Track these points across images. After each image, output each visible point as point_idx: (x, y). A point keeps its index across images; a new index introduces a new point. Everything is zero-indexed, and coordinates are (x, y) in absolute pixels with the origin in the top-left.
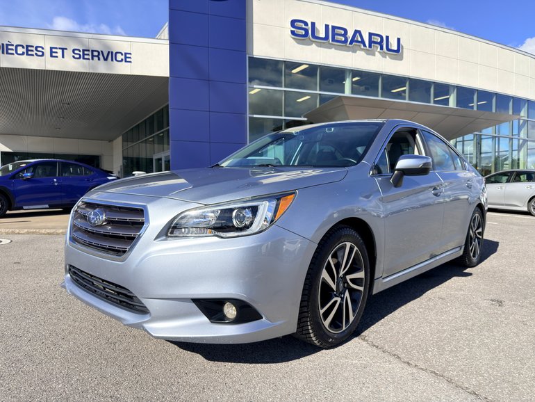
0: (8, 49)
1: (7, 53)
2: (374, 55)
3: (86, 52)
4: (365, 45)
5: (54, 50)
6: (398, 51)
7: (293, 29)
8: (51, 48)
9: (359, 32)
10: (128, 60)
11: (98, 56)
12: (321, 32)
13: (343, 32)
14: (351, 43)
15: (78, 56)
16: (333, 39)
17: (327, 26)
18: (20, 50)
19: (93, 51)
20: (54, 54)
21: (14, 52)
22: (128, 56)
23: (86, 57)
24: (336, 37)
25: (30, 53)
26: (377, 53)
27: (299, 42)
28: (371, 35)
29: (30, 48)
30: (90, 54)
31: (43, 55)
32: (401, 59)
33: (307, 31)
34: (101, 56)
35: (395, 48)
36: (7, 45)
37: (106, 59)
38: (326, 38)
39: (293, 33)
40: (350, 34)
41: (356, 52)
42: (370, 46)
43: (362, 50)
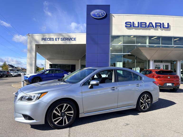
0: (45, 39)
1: (45, 40)
2: (158, 30)
3: (64, 39)
4: (154, 27)
5: (56, 39)
6: (168, 27)
7: (126, 25)
8: (56, 38)
10: (75, 40)
11: (67, 39)
14: (148, 27)
15: (62, 40)
16: (141, 27)
17: (138, 23)
18: (48, 39)
19: (66, 38)
20: (56, 40)
21: (47, 40)
22: (75, 39)
23: (64, 40)
24: (142, 25)
25: (51, 40)
26: (159, 29)
27: (128, 29)
28: (156, 23)
29: (51, 39)
30: (65, 39)
31: (53, 40)
32: (170, 30)
33: (131, 25)
34: (68, 39)
35: (167, 27)
36: (45, 38)
37: (69, 40)
38: (138, 26)
39: (126, 26)
41: (150, 30)
42: (156, 27)
43: (153, 29)
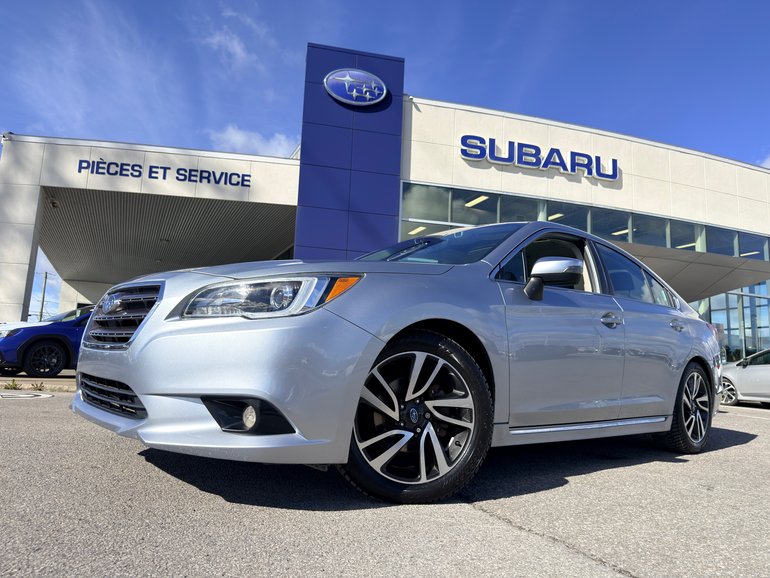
0: (98, 168)
1: (97, 173)
2: (580, 182)
3: (193, 173)
4: (565, 168)
5: (154, 170)
6: (614, 176)
7: (465, 148)
8: (151, 167)
9: (557, 151)
10: (246, 183)
11: (208, 178)
12: (503, 152)
13: (534, 152)
14: (545, 165)
15: (182, 177)
16: (520, 161)
17: (511, 144)
18: (113, 169)
19: (202, 172)
20: (153, 175)
21: (105, 171)
22: (246, 178)
23: (193, 178)
24: (523, 157)
25: (124, 172)
26: (583, 179)
27: (472, 164)
28: (574, 155)
29: (125, 167)
30: (198, 174)
31: (139, 176)
32: (620, 187)
33: (483, 150)
34: (212, 178)
35: (610, 172)
36: (98, 163)
37: (217, 182)
38: (511, 158)
39: (464, 152)
40: (544, 154)
41: (553, 178)
42: (573, 170)
43: (562, 174)
